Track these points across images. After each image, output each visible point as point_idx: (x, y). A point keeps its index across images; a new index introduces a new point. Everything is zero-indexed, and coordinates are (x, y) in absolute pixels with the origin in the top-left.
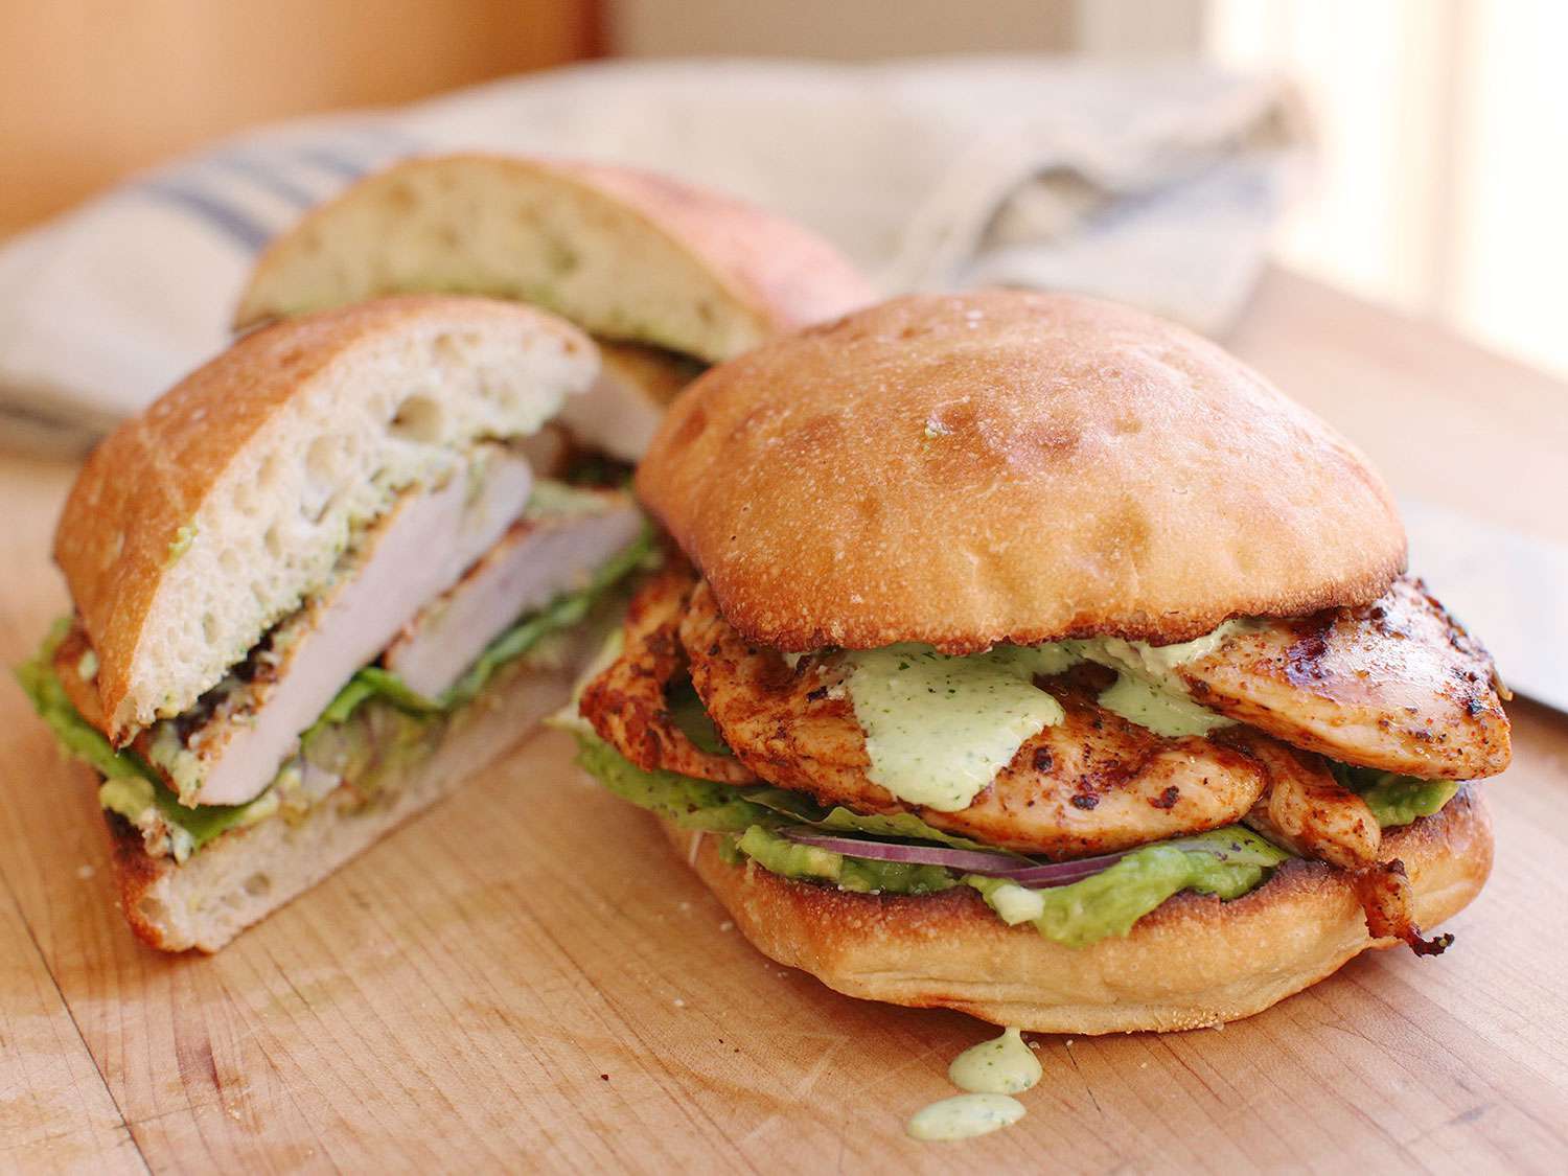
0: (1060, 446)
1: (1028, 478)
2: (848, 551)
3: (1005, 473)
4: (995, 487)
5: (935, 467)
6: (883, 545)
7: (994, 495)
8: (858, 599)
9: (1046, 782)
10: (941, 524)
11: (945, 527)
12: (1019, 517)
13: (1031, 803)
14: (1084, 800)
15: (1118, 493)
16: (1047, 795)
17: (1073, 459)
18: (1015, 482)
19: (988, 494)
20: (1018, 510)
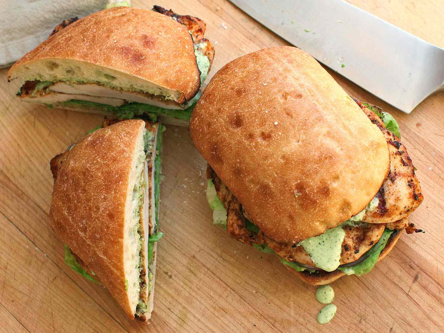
0: (325, 191)
1: (323, 205)
2: (290, 228)
3: (318, 205)
4: (317, 209)
5: (302, 205)
6: (298, 227)
7: (318, 211)
8: (297, 237)
9: (349, 253)
10: (309, 220)
11: (310, 220)
12: (324, 214)
13: (348, 259)
14: (357, 252)
15: (342, 199)
16: (350, 255)
17: (330, 195)
18: (321, 207)
19: (316, 211)
20: (324, 213)
